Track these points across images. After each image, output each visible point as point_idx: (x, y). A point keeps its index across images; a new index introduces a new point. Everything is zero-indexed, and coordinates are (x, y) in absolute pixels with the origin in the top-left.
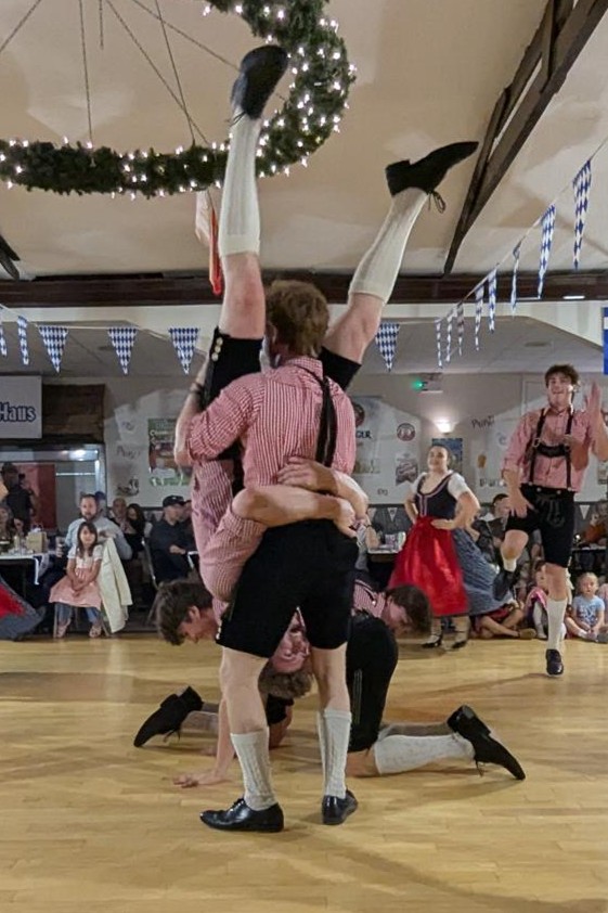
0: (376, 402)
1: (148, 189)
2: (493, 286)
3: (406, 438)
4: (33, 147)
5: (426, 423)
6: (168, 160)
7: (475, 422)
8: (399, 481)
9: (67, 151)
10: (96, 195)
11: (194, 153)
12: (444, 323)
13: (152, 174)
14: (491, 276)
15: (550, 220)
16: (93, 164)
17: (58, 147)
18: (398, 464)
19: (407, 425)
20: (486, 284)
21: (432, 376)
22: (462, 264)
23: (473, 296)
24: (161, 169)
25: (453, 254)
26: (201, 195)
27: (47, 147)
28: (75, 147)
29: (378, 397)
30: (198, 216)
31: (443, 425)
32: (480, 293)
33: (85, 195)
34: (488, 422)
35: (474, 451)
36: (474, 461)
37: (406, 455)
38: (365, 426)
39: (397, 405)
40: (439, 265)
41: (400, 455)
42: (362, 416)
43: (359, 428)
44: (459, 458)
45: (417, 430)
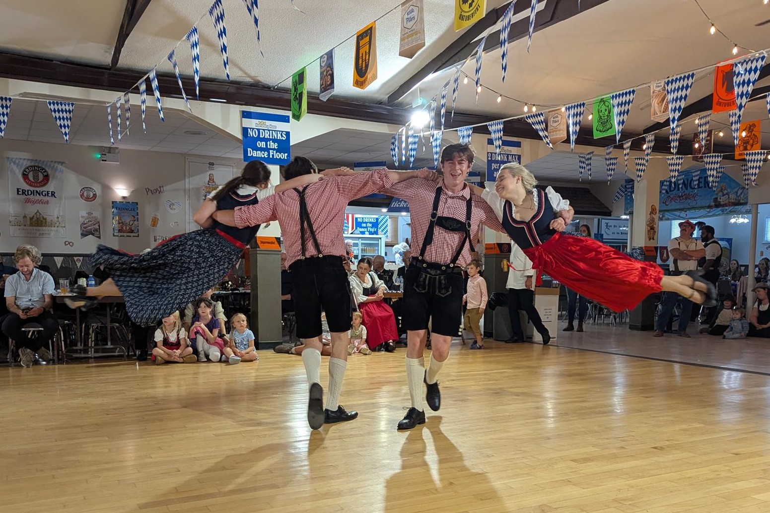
0: (60, 166)
2: (155, 84)
3: (88, 199)
5: (107, 189)
7: (148, 190)
8: (84, 235)
12: (114, 107)
14: (152, 75)
18: (82, 220)
19: (89, 189)
21: (110, 150)
22: (126, 60)
23: (137, 88)
25: (118, 50)
29: (62, 163)
31: (121, 190)
32: (143, 87)
34: (158, 191)
35: (147, 212)
36: (149, 221)
37: (90, 213)
38: (50, 187)
39: (79, 170)
40: (107, 59)
41: (84, 213)
42: (47, 178)
43: (44, 189)
44: (135, 218)
45: (98, 192)
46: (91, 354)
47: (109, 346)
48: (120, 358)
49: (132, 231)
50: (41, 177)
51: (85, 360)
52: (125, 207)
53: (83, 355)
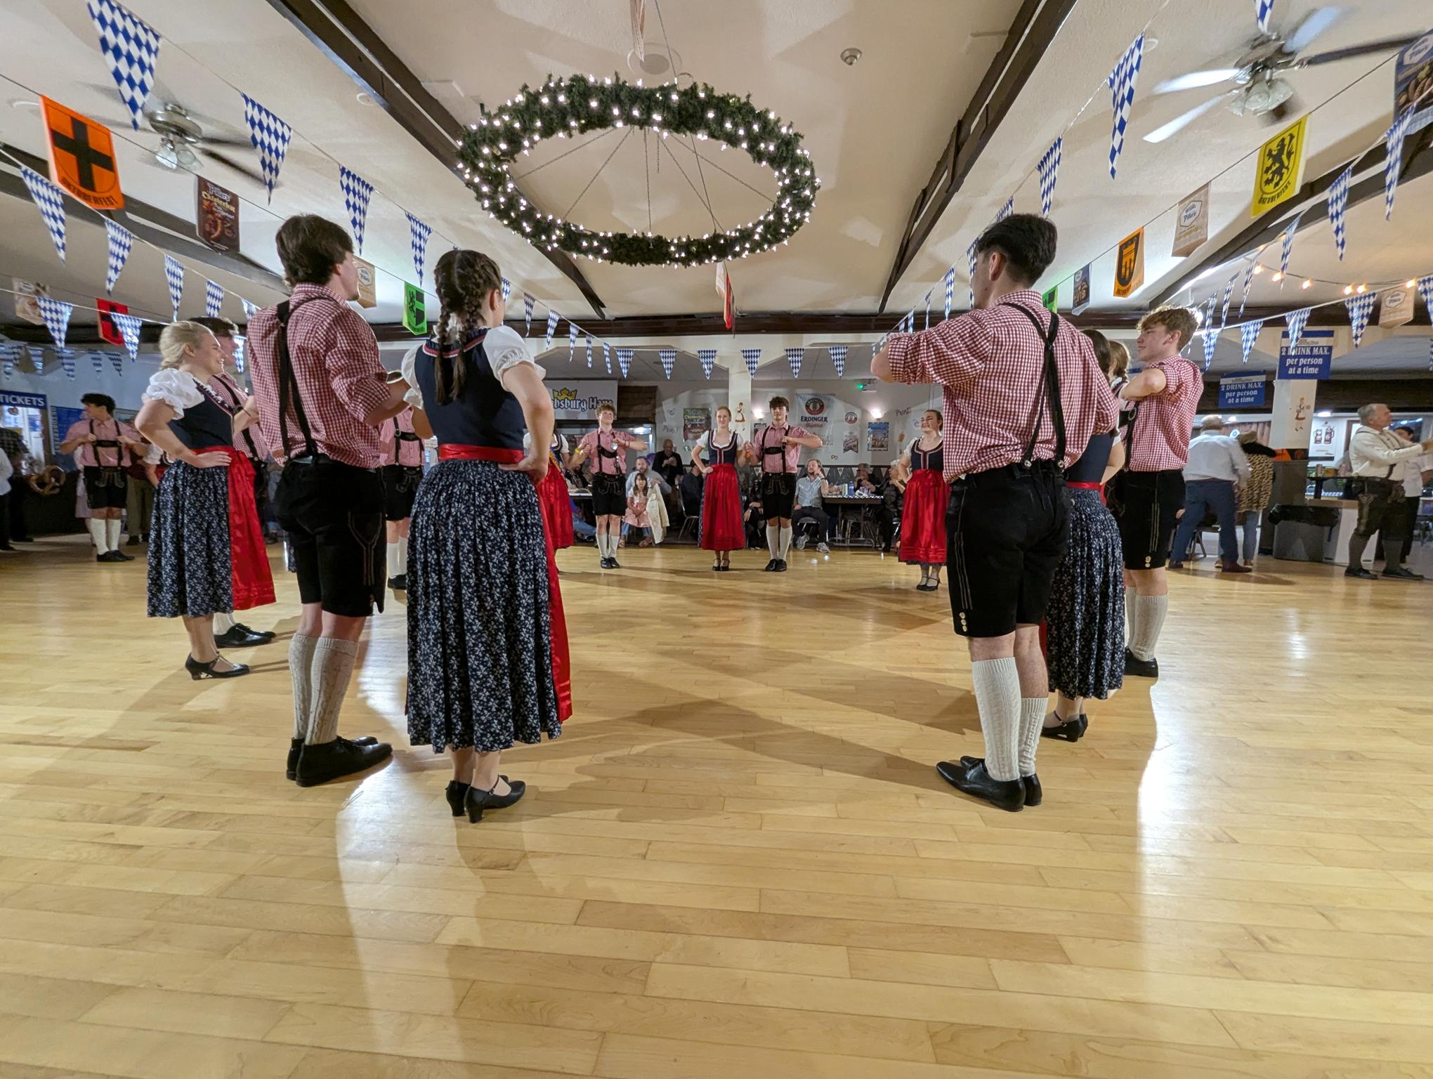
0: (832, 398)
1: (686, 262)
2: (911, 321)
3: (851, 421)
4: (614, 237)
5: (865, 412)
6: (700, 244)
7: (898, 412)
8: (845, 450)
9: (635, 238)
10: (653, 266)
11: (716, 237)
12: (878, 346)
13: (688, 253)
14: (910, 315)
15: (951, 277)
16: (651, 247)
17: (630, 236)
18: (845, 439)
19: (852, 413)
20: (907, 320)
21: (870, 381)
22: (890, 307)
23: (898, 328)
24: (694, 249)
25: (885, 300)
26: (720, 265)
27: (623, 236)
28: (640, 236)
29: (834, 395)
30: (717, 278)
31: (876, 413)
32: (902, 326)
33: (646, 266)
34: (907, 412)
35: (896, 430)
36: (897, 438)
37: (851, 433)
38: (823, 415)
39: (845, 400)
40: (875, 308)
41: (847, 433)
42: (822, 407)
43: (820, 415)
44: (886, 436)
45: (859, 416)
46: (848, 543)
47: (862, 538)
48: (868, 548)
49: (882, 446)
50: (818, 406)
51: (844, 548)
52: (880, 428)
53: (841, 544)
